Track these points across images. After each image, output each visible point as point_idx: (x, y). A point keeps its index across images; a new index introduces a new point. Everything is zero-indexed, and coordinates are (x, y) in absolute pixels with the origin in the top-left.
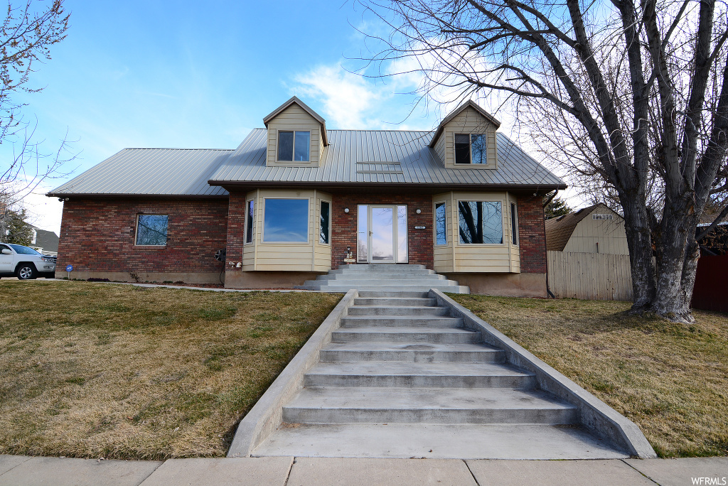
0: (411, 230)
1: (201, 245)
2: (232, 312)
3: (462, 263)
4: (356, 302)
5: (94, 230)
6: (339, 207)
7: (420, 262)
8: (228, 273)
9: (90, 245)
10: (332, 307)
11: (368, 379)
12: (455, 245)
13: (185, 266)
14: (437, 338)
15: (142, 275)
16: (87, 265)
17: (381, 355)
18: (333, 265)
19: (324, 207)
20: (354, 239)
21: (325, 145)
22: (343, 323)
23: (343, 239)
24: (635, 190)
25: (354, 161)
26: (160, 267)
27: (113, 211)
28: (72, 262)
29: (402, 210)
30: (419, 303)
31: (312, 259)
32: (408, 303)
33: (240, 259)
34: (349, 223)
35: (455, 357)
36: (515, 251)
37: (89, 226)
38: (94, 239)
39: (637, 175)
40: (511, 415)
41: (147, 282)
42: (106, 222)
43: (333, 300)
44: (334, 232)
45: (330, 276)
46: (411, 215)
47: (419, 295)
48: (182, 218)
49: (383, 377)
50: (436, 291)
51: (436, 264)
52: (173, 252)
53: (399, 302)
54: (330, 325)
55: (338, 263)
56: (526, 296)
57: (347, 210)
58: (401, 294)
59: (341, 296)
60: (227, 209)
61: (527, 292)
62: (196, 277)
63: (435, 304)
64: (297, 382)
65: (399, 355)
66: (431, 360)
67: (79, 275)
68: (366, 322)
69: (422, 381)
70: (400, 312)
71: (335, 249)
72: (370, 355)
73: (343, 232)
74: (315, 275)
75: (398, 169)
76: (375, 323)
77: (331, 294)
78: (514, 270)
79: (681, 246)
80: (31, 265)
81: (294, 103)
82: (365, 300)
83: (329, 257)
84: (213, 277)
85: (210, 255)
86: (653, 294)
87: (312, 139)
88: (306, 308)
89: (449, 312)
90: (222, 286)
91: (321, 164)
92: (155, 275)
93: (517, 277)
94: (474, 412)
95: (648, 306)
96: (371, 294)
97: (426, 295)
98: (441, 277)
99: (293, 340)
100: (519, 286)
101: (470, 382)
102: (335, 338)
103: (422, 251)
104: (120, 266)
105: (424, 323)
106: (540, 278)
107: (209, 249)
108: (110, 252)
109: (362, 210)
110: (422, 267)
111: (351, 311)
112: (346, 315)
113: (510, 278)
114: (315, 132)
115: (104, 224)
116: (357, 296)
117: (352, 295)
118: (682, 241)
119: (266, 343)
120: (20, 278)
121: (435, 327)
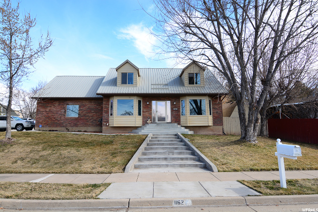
0: (172, 110)
1: (92, 117)
2: (112, 142)
3: (191, 122)
4: (152, 138)
5: (50, 111)
6: (145, 102)
7: (175, 122)
8: (103, 127)
9: (48, 117)
10: (144, 140)
11: (155, 159)
12: (188, 116)
13: (86, 125)
14: (176, 149)
15: (70, 128)
16: (48, 125)
17: (159, 153)
18: (143, 123)
19: (139, 102)
20: (151, 114)
21: (139, 76)
22: (148, 145)
23: (147, 114)
24: (241, 101)
25: (150, 84)
26: (76, 125)
27: (57, 104)
28: (41, 124)
29: (169, 103)
30: (173, 138)
31: (135, 122)
32: (169, 138)
33: (108, 122)
34: (149, 107)
35: (180, 153)
36: (210, 118)
37: (48, 110)
38: (50, 115)
39: (241, 96)
40: (190, 166)
41: (72, 131)
42: (55, 108)
43: (144, 137)
44: (143, 111)
45: (142, 128)
46: (172, 104)
47: (173, 135)
48: (84, 106)
49: (159, 158)
50: (179, 133)
51: (181, 123)
52: (81, 119)
53: (166, 138)
54: (144, 145)
55: (145, 123)
56: (215, 134)
57: (148, 103)
58: (167, 135)
59: (147, 136)
60: (102, 103)
61: (215, 133)
62: (90, 129)
63: (178, 138)
64: (137, 159)
65: (164, 153)
66: (173, 154)
67: (44, 129)
68: (155, 144)
69: (169, 159)
70: (166, 141)
71: (144, 117)
72: (156, 153)
73: (147, 111)
74: (136, 128)
75: (167, 87)
76: (158, 144)
77: (143, 135)
78: (210, 125)
79: (252, 119)
80: (22, 125)
81: (127, 62)
82: (155, 137)
83: (142, 121)
84: (97, 129)
85: (96, 120)
86: (246, 134)
87: (134, 75)
88: (136, 140)
89: (182, 141)
90: (101, 132)
91: (138, 85)
92: (75, 128)
93: (212, 127)
94: (181, 165)
95: (244, 138)
96: (157, 135)
97: (176, 135)
98: (183, 128)
99: (134, 150)
100: (212, 130)
101: (182, 159)
102: (146, 149)
103: (176, 118)
104: (61, 125)
105: (173, 144)
106: (220, 128)
107: (95, 118)
108: (56, 120)
109: (154, 102)
110: (176, 124)
111: (150, 141)
112: (148, 142)
113: (209, 128)
114: (135, 73)
115: (53, 109)
116: (152, 136)
117: (150, 135)
118: (252, 118)
119: (126, 150)
120: (17, 130)
121: (176, 145)
